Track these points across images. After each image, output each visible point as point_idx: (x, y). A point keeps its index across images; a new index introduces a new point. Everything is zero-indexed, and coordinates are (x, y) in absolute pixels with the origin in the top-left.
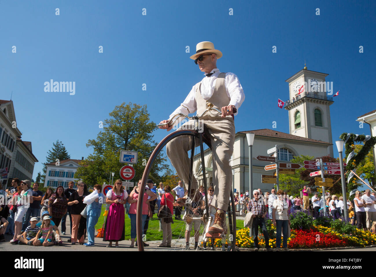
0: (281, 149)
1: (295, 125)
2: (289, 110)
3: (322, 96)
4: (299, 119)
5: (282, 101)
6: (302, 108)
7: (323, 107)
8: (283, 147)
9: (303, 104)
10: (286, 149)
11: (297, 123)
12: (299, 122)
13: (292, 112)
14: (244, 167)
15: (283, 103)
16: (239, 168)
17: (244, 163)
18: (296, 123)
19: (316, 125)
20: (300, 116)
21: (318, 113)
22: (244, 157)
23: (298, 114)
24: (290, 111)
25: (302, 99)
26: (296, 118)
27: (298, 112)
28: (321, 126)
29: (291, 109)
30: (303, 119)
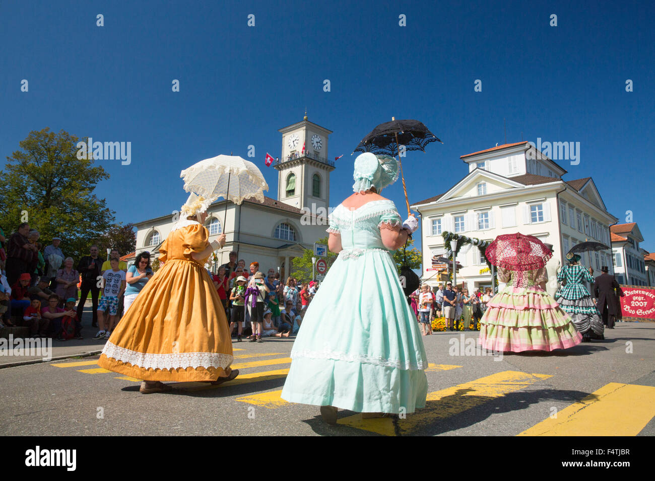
0: (281, 224)
1: (287, 191)
2: (280, 170)
3: (323, 159)
4: (292, 184)
5: (272, 157)
6: (298, 170)
7: (323, 173)
8: (285, 222)
9: (300, 166)
10: (287, 225)
11: (290, 189)
12: (293, 188)
13: (284, 173)
14: (239, 245)
15: (271, 160)
16: (232, 247)
17: (238, 239)
18: (287, 189)
19: (314, 195)
20: (294, 181)
21: (316, 180)
22: (239, 231)
23: (292, 178)
24: (282, 171)
25: (301, 159)
26: (288, 182)
27: (292, 175)
28: (318, 196)
29: (282, 170)
30: (298, 185)
